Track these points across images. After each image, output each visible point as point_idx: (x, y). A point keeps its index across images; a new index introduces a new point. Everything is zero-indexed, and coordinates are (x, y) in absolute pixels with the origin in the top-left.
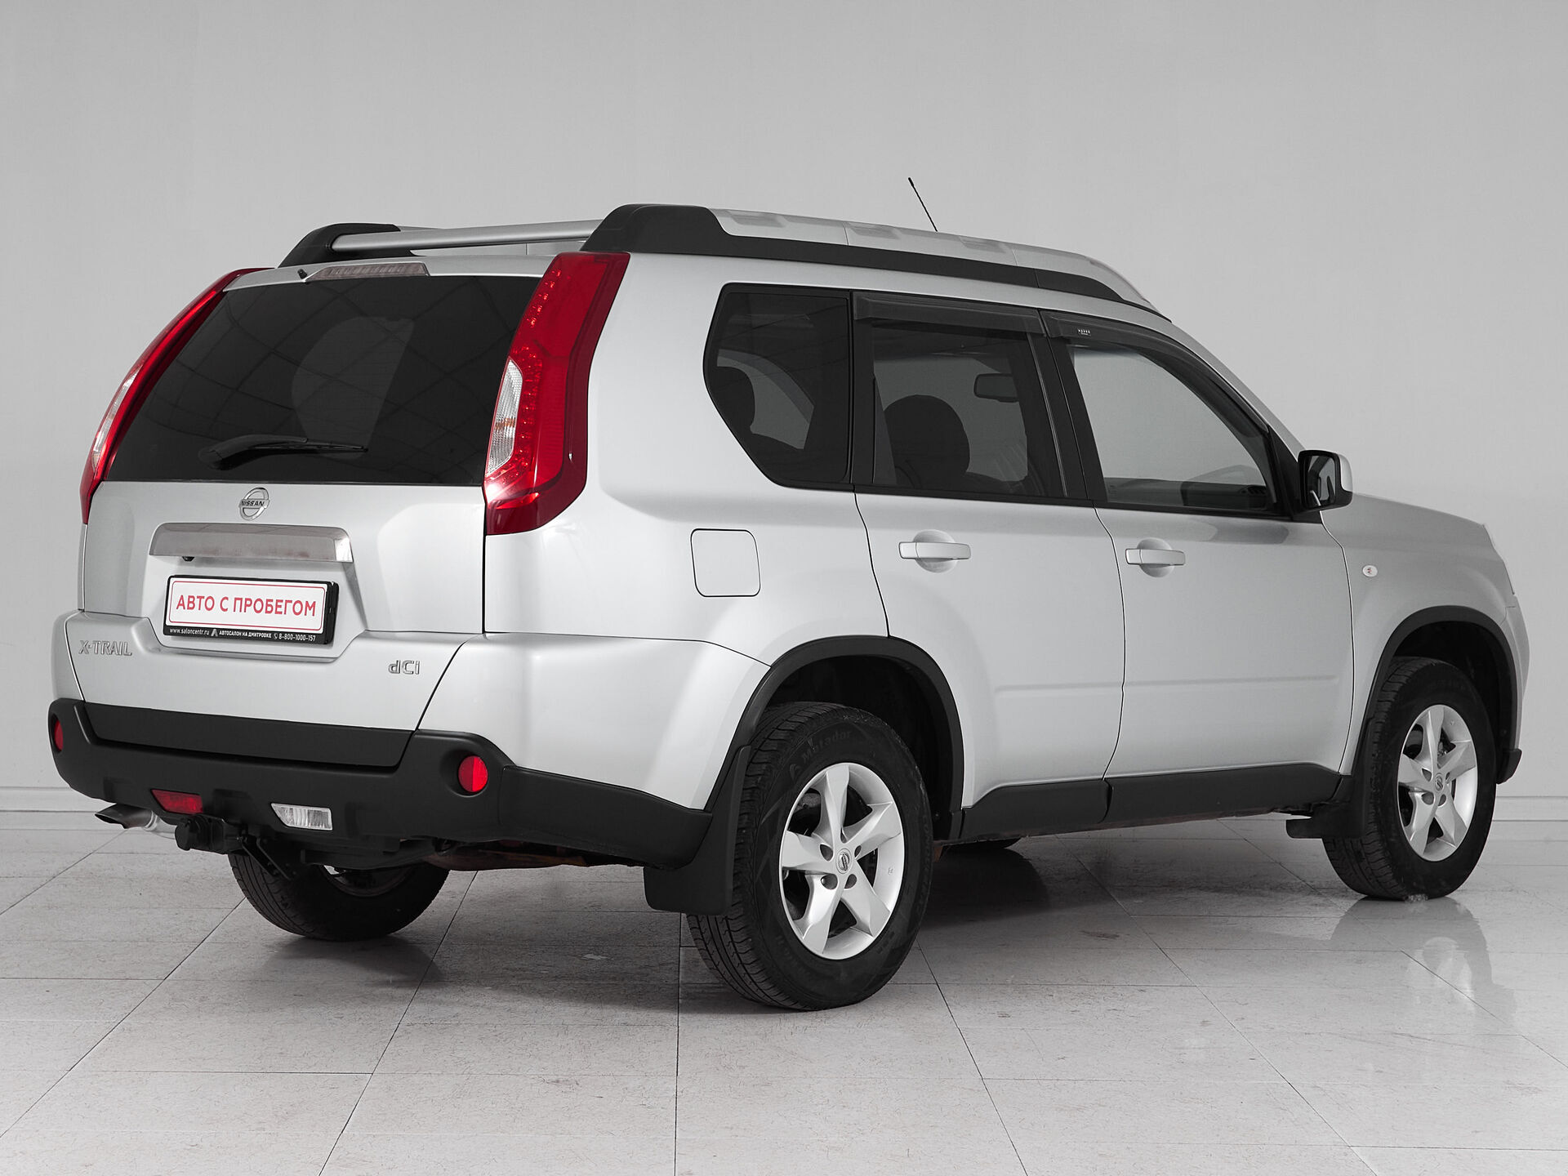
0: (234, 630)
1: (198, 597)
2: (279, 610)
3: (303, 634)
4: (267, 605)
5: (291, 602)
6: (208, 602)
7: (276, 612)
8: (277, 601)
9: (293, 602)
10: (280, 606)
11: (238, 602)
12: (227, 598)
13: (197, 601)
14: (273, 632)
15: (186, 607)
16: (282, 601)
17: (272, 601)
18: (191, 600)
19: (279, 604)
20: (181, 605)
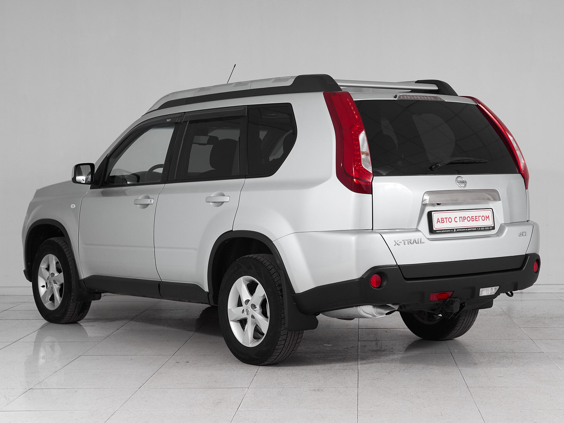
0: (463, 229)
1: (445, 218)
2: (476, 220)
3: (488, 227)
4: (472, 218)
5: (480, 216)
6: (449, 219)
7: (476, 221)
8: (475, 217)
9: (481, 216)
10: (477, 218)
11: (461, 218)
12: (456, 217)
13: (445, 220)
14: (477, 228)
15: (441, 222)
16: (477, 216)
17: (473, 217)
18: (442, 219)
19: (476, 217)
20: (438, 222)
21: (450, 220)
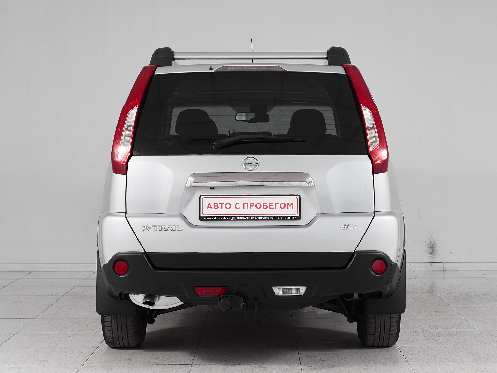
0: (247, 217)
1: (220, 204)
2: (271, 207)
3: (288, 216)
4: (264, 206)
5: (278, 203)
7: (270, 208)
8: (270, 204)
9: (280, 204)
11: (246, 205)
12: (239, 204)
13: (220, 206)
14: (270, 216)
15: (213, 208)
16: (273, 204)
17: (266, 203)
18: (216, 205)
20: (209, 207)
21: (228, 206)
